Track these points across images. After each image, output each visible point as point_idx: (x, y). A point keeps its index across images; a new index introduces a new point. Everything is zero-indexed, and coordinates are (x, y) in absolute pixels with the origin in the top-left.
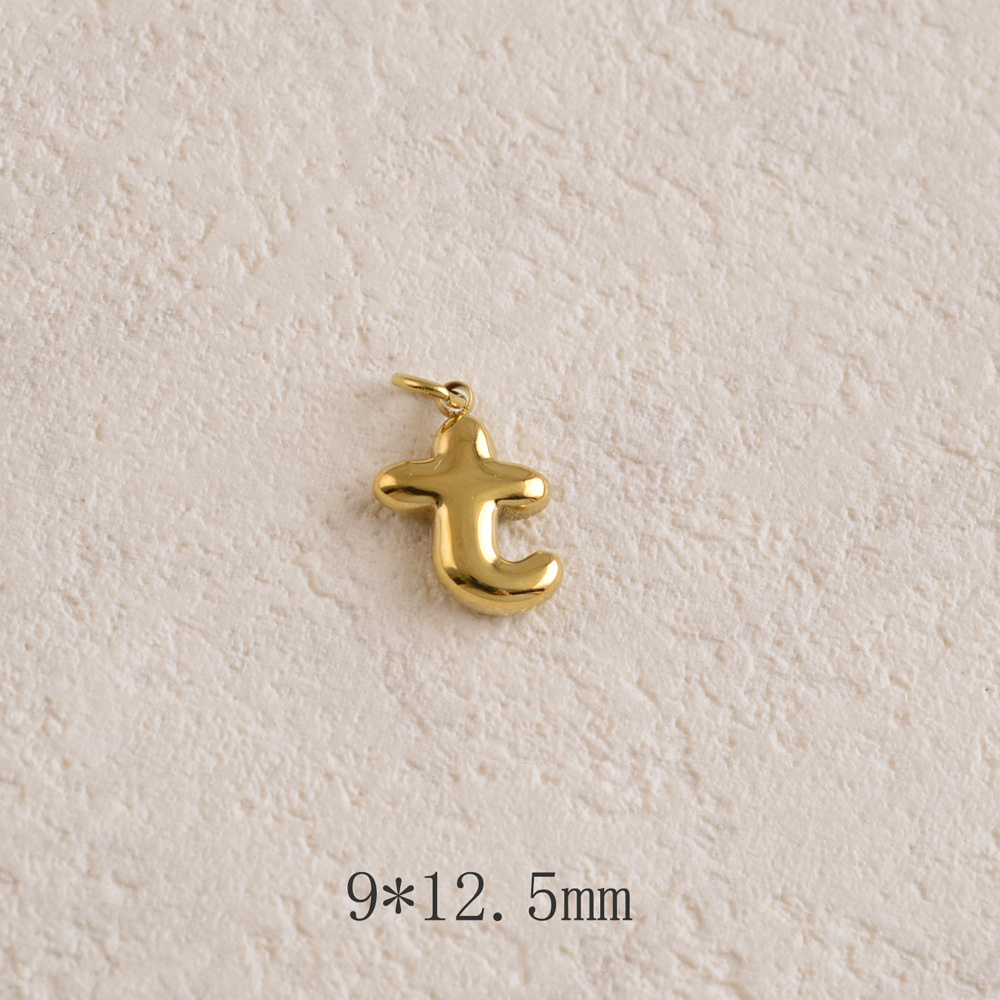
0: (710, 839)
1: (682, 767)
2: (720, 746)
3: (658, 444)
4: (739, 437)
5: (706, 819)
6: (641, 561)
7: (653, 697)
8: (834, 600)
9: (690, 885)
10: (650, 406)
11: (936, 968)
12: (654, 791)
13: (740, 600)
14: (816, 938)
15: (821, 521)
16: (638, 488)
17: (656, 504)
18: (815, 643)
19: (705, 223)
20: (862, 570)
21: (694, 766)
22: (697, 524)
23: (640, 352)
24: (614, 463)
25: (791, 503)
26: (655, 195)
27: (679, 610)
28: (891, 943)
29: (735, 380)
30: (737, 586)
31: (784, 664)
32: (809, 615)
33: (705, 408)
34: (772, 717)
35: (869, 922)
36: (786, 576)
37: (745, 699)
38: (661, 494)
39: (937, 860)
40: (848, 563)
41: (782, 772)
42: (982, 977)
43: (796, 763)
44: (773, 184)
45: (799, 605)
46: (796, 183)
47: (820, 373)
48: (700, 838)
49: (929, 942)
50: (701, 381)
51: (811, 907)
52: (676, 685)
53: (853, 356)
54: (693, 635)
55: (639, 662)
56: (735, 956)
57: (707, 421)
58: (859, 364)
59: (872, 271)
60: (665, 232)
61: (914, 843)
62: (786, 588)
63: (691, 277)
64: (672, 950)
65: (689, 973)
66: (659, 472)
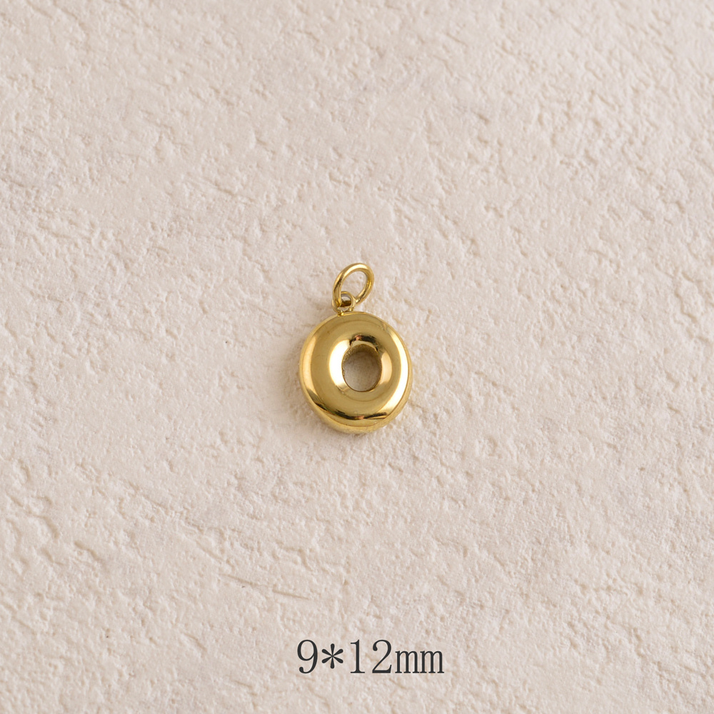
0: (40, 425)
1: (28, 379)
2: (53, 367)
3: (35, 175)
4: (87, 173)
5: (38, 413)
6: (16, 248)
7: (14, 334)
8: (136, 280)
9: (24, 454)
10: (32, 151)
11: (173, 515)
12: (8, 394)
13: (76, 276)
14: (100, 492)
15: (133, 229)
16: (19, 202)
17: (30, 212)
18: (121, 306)
19: (81, 36)
20: (156, 262)
21: (35, 379)
22: (54, 227)
23: (30, 116)
24: (5, 185)
25: (115, 217)
26: (51, 17)
27: (37, 280)
28: (147, 497)
29: (89, 137)
30: (75, 267)
31: (100, 318)
32: (119, 288)
33: (67, 154)
34: (88, 351)
35: (135, 484)
36: (107, 263)
37: (72, 339)
38: (33, 207)
39: (182, 447)
40: (148, 257)
41: (91, 386)
42: (202, 522)
43: (100, 381)
44: (127, 14)
45: (113, 281)
46: (142, 14)
47: (143, 135)
48: (34, 425)
49: (171, 498)
50: (67, 136)
51: (99, 472)
52: (30, 327)
53: (165, 126)
54: (44, 297)
55: (8, 311)
56: (47, 500)
57: (67, 162)
58: (169, 131)
59: (185, 73)
60: (54, 41)
61: (169, 436)
62: (106, 270)
63: (68, 71)
64: (8, 494)
65: (17, 509)
66: (33, 192)
